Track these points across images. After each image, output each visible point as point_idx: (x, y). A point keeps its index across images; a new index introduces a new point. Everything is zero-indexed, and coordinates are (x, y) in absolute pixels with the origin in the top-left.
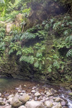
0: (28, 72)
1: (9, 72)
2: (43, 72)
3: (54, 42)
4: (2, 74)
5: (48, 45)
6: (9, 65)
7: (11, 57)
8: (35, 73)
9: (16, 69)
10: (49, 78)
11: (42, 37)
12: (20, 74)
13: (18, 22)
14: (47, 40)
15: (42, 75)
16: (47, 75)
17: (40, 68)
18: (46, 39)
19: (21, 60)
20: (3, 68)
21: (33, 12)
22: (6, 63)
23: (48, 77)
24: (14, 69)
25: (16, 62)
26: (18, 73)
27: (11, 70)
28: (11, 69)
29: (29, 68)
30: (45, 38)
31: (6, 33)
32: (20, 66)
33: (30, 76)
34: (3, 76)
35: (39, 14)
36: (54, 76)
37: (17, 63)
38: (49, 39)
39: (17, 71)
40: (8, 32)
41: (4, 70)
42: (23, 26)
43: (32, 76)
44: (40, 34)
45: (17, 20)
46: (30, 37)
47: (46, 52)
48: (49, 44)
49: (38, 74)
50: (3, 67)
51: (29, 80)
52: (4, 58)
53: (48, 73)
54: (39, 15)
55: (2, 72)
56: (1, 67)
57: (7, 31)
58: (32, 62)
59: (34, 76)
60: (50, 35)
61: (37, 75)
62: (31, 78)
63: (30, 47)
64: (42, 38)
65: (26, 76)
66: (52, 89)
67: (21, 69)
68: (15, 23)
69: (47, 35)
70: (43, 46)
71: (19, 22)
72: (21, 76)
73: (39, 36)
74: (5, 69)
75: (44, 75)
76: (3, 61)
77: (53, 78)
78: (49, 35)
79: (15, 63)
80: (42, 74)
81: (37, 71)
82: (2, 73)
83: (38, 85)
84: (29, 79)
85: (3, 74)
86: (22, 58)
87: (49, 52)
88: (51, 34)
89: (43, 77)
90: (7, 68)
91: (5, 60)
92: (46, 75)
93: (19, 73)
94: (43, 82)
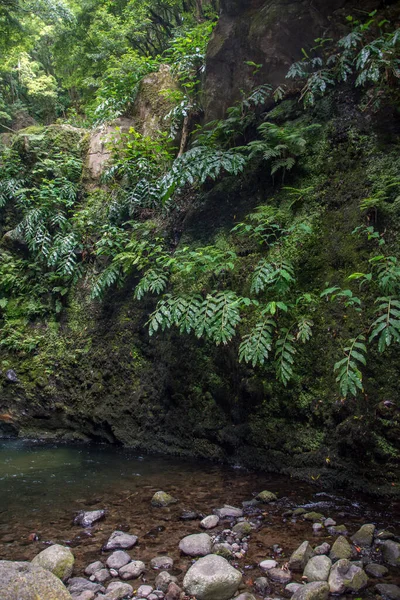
0: (212, 402)
1: (101, 411)
2: (305, 400)
3: (371, 177)
4: (63, 426)
5: (335, 205)
6: (99, 364)
7: (110, 317)
8: (254, 412)
9: (137, 389)
10: (349, 440)
11: (290, 163)
12: (163, 422)
13: (155, 112)
14: (324, 178)
15: (303, 419)
16: (338, 418)
17: (286, 372)
18: (321, 171)
19: (155, 321)
20: (67, 388)
21: (229, 29)
22: (80, 356)
23: (343, 433)
24: (128, 391)
25: (137, 346)
26: (151, 415)
27: (109, 399)
28: (108, 391)
29: (218, 381)
30: (309, 166)
31: (85, 180)
32: (161, 367)
33: (221, 432)
34: (67, 435)
35: (262, 28)
36: (386, 423)
37: (143, 353)
38: (339, 167)
39: (141, 401)
40: (95, 175)
41: (72, 402)
42: (181, 126)
43: (236, 428)
44: (273, 141)
45: (148, 104)
46: (213, 170)
47: (325, 255)
48: (338, 198)
49: (276, 415)
50: (68, 383)
51: (215, 461)
52: (74, 326)
53: (344, 408)
54: (266, 32)
55: (60, 410)
56: (58, 383)
57: (90, 171)
58: (224, 334)
59: (249, 431)
60: (345, 139)
61: (271, 425)
62: (228, 448)
63: (221, 241)
64: (290, 167)
65: (197, 435)
66: (369, 527)
67: (169, 391)
68: (138, 119)
69: (323, 144)
70: (298, 219)
71: (158, 109)
72: (167, 437)
73: (268, 154)
74: (75, 394)
75: (318, 423)
76: (68, 347)
77: (381, 441)
78: (339, 139)
79: (135, 354)
80: (300, 416)
81: (268, 398)
82: (59, 419)
83: (266, 494)
84: (215, 451)
85: (67, 422)
86: (166, 313)
87: (346, 250)
88: (352, 134)
89: (312, 440)
90: (89, 386)
91: (75, 337)
92: (329, 422)
93: (155, 412)
94: (313, 476)
